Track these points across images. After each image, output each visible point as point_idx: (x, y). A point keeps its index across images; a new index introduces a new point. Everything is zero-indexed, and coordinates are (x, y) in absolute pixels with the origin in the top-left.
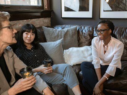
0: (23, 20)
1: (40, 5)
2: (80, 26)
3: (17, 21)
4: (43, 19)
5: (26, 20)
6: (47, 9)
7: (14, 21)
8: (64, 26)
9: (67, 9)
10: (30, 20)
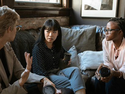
0: (38, 18)
1: (59, 2)
2: (101, 27)
3: (31, 18)
4: (60, 17)
5: (40, 18)
6: (66, 7)
7: (28, 19)
8: (82, 26)
9: (87, 7)
10: (45, 18)
